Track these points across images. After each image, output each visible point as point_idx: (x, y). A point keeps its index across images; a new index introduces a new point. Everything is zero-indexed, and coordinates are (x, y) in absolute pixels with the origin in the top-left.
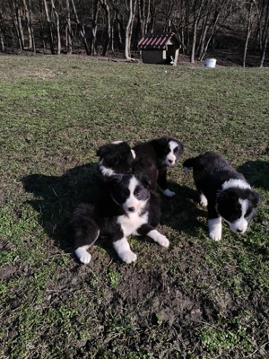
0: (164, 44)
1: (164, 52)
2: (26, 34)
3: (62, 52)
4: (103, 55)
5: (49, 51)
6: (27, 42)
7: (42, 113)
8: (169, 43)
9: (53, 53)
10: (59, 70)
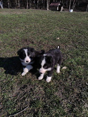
0: (58, 5)
1: (58, 8)
2: (18, 2)
3: (28, 8)
4: (41, 9)
5: (24, 8)
6: (18, 5)
7: (16, 20)
8: (59, 4)
9: (25, 8)
10: (24, 12)
